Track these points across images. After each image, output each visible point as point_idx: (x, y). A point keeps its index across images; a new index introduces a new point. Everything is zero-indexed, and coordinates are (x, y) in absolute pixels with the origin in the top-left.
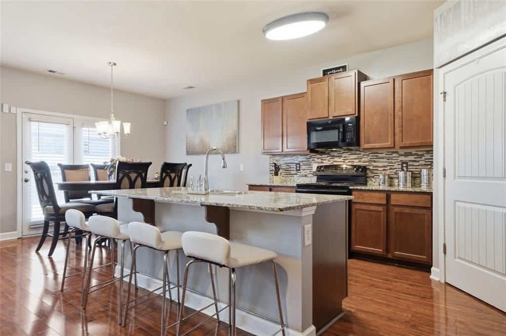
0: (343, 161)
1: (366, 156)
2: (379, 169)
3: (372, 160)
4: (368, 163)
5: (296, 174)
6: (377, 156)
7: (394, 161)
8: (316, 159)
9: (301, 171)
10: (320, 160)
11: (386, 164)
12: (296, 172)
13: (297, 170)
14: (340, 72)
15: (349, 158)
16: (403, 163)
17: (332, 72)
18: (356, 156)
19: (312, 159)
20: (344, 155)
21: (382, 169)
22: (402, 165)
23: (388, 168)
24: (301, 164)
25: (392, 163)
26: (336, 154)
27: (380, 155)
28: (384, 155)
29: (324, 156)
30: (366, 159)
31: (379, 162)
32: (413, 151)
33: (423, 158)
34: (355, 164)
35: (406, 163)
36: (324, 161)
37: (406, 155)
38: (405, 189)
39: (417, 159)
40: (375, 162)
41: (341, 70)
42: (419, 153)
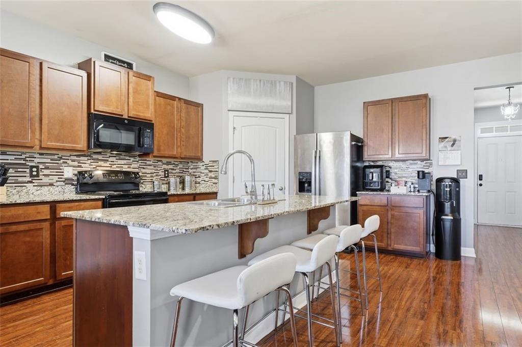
0: (110, 165)
1: (136, 162)
2: (148, 175)
3: (141, 166)
4: (137, 170)
5: (31, 182)
6: (146, 163)
7: (159, 169)
8: (69, 162)
9: (41, 177)
10: (76, 164)
11: (153, 171)
12: (30, 180)
13: (32, 176)
14: (124, 67)
15: (116, 163)
16: (165, 171)
17: (115, 62)
18: (125, 162)
19: (62, 161)
20: (111, 159)
21: (149, 175)
22: (165, 172)
23: (155, 174)
24: (41, 166)
25: (157, 170)
26: (100, 157)
27: (148, 163)
28: (151, 163)
29: (82, 158)
30: (136, 166)
31: (147, 169)
32: (172, 160)
33: (178, 167)
34: (124, 170)
35: (168, 171)
36: (82, 165)
37: (168, 163)
38: (175, 193)
39: (175, 168)
40: (144, 168)
41: (126, 65)
42: (176, 163)
